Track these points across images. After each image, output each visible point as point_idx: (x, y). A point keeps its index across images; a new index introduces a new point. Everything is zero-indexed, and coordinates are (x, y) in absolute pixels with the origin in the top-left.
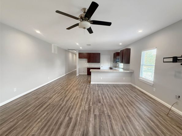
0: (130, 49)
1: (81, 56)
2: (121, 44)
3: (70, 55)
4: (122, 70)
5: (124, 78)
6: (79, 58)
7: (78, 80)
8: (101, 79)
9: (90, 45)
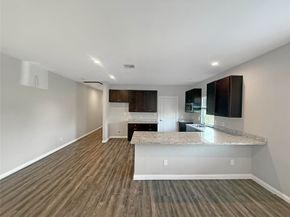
0: (242, 77)
1: (115, 96)
2: (215, 64)
3: (94, 96)
4: (212, 130)
5: (232, 162)
6: (110, 101)
7: (98, 161)
8: (166, 163)
9: (132, 66)
